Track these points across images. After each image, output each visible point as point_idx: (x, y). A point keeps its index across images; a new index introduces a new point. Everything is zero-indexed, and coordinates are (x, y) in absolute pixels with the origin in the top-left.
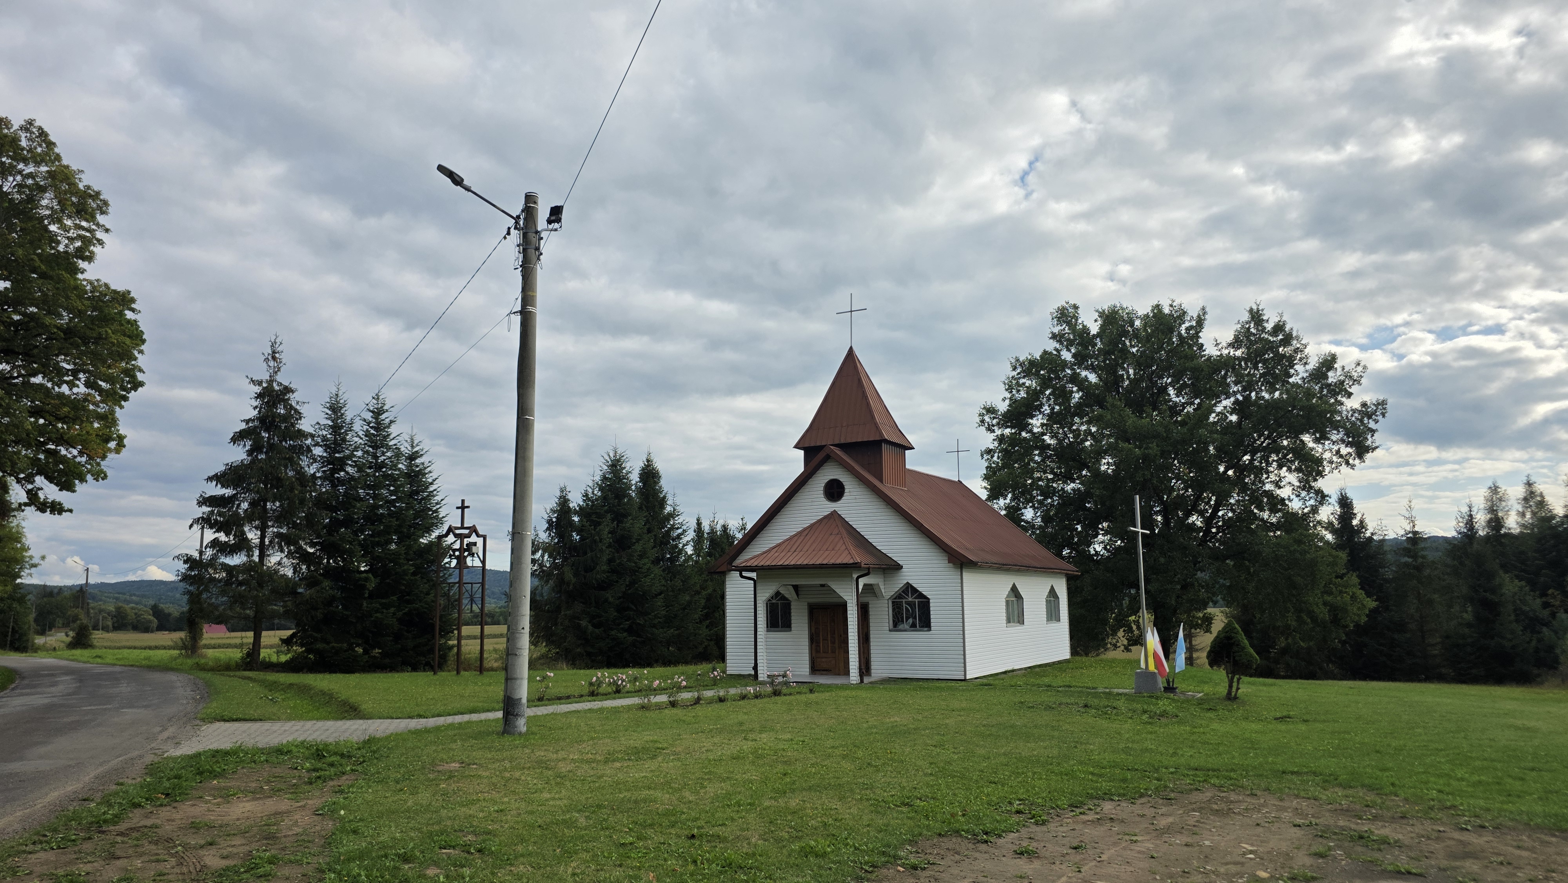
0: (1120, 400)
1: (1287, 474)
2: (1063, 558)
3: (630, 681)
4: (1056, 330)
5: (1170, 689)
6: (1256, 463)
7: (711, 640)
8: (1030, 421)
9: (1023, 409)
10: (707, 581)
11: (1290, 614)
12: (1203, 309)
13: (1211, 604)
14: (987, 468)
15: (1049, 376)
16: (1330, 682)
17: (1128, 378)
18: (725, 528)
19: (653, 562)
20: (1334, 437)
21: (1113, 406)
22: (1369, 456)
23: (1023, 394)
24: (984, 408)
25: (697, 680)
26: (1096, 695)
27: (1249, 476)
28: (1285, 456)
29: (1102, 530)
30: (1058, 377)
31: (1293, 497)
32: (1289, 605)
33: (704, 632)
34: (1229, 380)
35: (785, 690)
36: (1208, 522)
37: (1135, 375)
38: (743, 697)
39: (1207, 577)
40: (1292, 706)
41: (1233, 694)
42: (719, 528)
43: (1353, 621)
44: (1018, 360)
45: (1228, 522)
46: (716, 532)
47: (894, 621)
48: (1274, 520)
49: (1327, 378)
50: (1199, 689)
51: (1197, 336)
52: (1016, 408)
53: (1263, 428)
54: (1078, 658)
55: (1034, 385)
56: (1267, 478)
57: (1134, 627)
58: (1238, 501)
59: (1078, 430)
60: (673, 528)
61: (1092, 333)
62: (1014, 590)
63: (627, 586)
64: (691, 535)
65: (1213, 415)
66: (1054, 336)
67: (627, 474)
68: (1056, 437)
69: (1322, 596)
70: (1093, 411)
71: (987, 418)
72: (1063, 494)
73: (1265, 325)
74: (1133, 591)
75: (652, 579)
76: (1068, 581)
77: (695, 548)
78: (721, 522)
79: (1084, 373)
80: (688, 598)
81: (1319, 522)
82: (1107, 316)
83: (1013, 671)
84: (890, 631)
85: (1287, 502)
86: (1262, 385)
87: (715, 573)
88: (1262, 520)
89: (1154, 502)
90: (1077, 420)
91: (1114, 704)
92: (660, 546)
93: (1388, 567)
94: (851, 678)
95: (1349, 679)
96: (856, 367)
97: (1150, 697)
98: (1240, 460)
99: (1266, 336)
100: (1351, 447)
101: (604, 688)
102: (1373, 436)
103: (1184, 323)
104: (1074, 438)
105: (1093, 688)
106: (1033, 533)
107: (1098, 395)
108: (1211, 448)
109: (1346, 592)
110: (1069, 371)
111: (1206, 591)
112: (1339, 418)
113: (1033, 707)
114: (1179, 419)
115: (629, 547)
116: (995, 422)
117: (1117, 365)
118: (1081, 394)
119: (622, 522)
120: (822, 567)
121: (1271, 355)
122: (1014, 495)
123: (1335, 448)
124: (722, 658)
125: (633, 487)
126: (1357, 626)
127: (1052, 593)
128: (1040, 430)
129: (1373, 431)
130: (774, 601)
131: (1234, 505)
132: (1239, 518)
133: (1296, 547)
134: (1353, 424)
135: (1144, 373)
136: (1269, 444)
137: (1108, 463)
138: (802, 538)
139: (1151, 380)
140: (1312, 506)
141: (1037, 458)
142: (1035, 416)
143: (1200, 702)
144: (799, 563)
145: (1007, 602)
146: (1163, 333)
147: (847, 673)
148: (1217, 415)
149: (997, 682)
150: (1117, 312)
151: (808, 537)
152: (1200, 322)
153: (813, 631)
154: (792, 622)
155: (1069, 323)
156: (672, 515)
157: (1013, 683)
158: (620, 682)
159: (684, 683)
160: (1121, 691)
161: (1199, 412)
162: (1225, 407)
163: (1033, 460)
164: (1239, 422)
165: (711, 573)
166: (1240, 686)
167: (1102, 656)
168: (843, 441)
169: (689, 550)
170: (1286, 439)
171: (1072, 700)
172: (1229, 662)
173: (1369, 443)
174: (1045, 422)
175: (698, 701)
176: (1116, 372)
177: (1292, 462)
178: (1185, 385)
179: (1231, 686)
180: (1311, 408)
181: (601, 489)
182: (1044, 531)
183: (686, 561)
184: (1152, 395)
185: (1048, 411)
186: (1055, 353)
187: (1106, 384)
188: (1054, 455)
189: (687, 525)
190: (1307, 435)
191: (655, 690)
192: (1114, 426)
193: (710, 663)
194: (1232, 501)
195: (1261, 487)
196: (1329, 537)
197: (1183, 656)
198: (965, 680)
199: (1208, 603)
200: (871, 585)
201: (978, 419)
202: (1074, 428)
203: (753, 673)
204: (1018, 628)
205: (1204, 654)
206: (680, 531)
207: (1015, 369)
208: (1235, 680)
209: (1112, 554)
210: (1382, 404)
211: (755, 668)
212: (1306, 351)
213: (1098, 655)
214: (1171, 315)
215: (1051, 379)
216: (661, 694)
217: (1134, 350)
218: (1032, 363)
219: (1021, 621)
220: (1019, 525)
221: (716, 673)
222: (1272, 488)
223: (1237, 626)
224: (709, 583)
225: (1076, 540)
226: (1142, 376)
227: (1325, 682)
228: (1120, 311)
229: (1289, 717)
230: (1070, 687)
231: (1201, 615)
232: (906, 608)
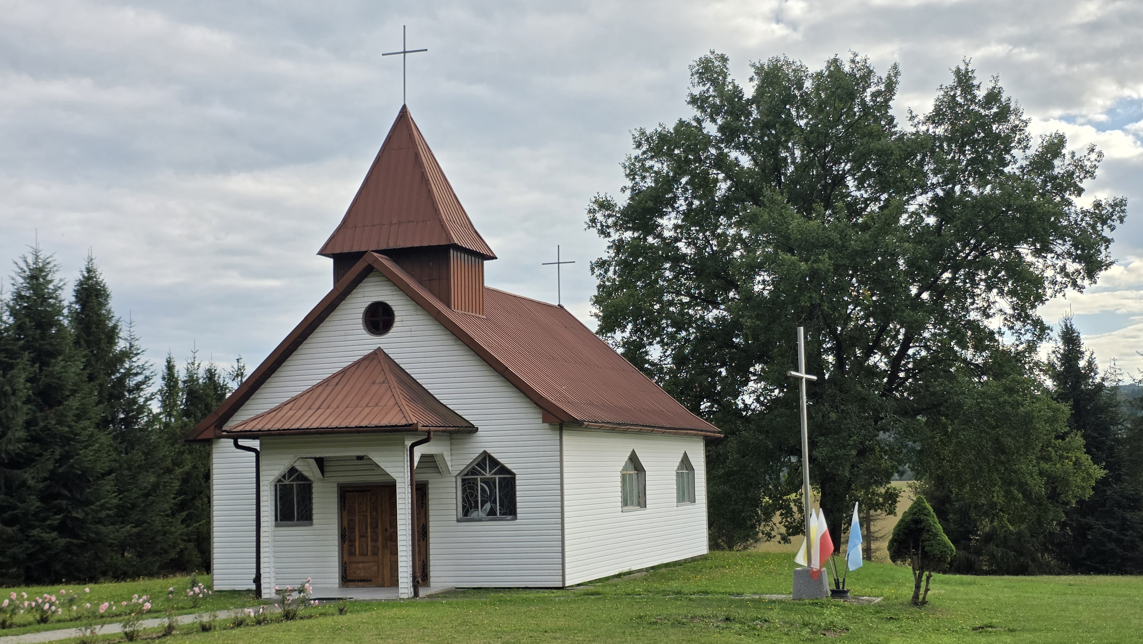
0: (782, 193)
1: (997, 298)
2: (700, 414)
3: (62, 605)
4: (697, 91)
5: (839, 592)
6: (959, 283)
7: (189, 541)
8: (660, 221)
9: (650, 204)
10: (183, 453)
11: (997, 488)
12: (895, 67)
13: (896, 475)
14: (599, 287)
15: (686, 157)
16: (1045, 578)
17: (793, 162)
18: (211, 374)
19: (97, 426)
20: (1059, 249)
21: (772, 201)
22: (1102, 275)
23: (650, 183)
24: (596, 202)
25: (168, 600)
26: (742, 604)
27: (949, 301)
28: (996, 273)
29: (754, 374)
30: (698, 159)
31: (1004, 329)
32: (995, 476)
33: (178, 529)
34: (926, 168)
35: (301, 611)
36: (895, 364)
37: (802, 157)
38: (239, 623)
39: (891, 439)
40: (995, 611)
41: (921, 597)
42: (201, 373)
43: (1076, 497)
44: (643, 133)
45: (920, 364)
46: (198, 379)
47: (464, 507)
48: (980, 361)
49: (1053, 167)
50: (877, 591)
51: (885, 106)
52: (640, 202)
53: (969, 235)
54: (718, 553)
55: (666, 169)
56: (972, 303)
57: (795, 509)
58: (934, 335)
59: (724, 234)
60: (129, 374)
61: (745, 97)
62: (634, 459)
63: (56, 461)
64: (157, 384)
65: (905, 216)
66: (694, 100)
67: (55, 290)
68: (695, 244)
69: (1038, 463)
70: (745, 209)
71: (599, 216)
72: (703, 326)
73: (976, 92)
74: (794, 459)
75: (96, 451)
76: (707, 445)
77: (164, 405)
78: (205, 365)
79: (734, 154)
80: (152, 479)
81: (1037, 364)
82: (767, 74)
83: (630, 573)
84: (458, 521)
85: (997, 336)
86: (969, 176)
87: (195, 441)
88: (965, 360)
89: (825, 336)
90: (723, 220)
91: (766, 616)
92: (109, 400)
93: (1121, 424)
94: (401, 591)
95: (1069, 573)
96: (411, 136)
97: (812, 604)
98: (938, 278)
99: (977, 108)
100: (1080, 262)
101: (21, 616)
102: (1107, 247)
103: (869, 86)
104: (718, 245)
105: (738, 594)
106: (661, 379)
107: (752, 186)
108: (901, 262)
109: (1067, 458)
110: (713, 151)
111: (891, 458)
112: (1066, 223)
113: (655, 623)
114: (860, 220)
115: (60, 403)
116: (610, 221)
117: (779, 143)
118: (729, 183)
119: (47, 364)
120: (359, 430)
121: (982, 135)
122: (635, 325)
123: (1060, 263)
124: (207, 567)
125: (65, 311)
126: (1081, 502)
127: (686, 463)
128: (672, 233)
129: (1108, 241)
130: (286, 482)
131: (929, 340)
132: (935, 359)
133: (1006, 397)
134: (1084, 231)
135: (815, 155)
136: (976, 257)
137: (764, 281)
138: (330, 388)
139: (823, 165)
140: (1028, 341)
141: (667, 274)
142: (666, 213)
143: (878, 610)
144: (324, 425)
145: (624, 477)
146: (841, 101)
147: (394, 583)
148: (910, 217)
149: (607, 589)
150: (780, 69)
151: (339, 388)
152: (890, 87)
153: (345, 524)
154: (314, 511)
155: (714, 82)
156: (126, 355)
157: (629, 591)
158: (47, 606)
159: (148, 606)
160: (774, 597)
161: (886, 211)
162: (921, 206)
163: (661, 276)
164: (939, 227)
165: (189, 442)
166: (931, 586)
167: (751, 550)
168: (392, 246)
169: (155, 407)
170: (998, 250)
171: (710, 611)
172: (917, 554)
173: (1102, 257)
174: (680, 222)
175: (169, 631)
176: (776, 153)
177: (1005, 282)
178: (868, 174)
179: (918, 587)
180: (1029, 210)
181: (13, 313)
182: (675, 377)
183: (150, 423)
184: (825, 186)
185: (684, 207)
186: (695, 124)
187: (763, 171)
188: (692, 270)
189: (152, 369)
190: (1025, 246)
191: (102, 617)
192: (774, 231)
193: (189, 573)
194: (927, 335)
195: (965, 316)
196: (1049, 383)
197: (860, 547)
198: (563, 588)
199: (892, 474)
200: (432, 456)
201: (587, 218)
202: (719, 231)
203: (253, 587)
204: (638, 513)
205: (885, 544)
206: (140, 378)
207: (639, 145)
208: (924, 578)
209: (767, 408)
210: (1119, 205)
211: (257, 580)
212: (1028, 130)
213: (745, 548)
214: (852, 75)
215: (688, 162)
216: (111, 623)
217: (802, 123)
218: (663, 138)
219: (642, 504)
220: (642, 369)
221: (197, 589)
222: (979, 318)
223: (928, 505)
224: (186, 456)
225: (719, 388)
226: (812, 160)
227: (1039, 578)
228: (784, 67)
229: (991, 627)
230: (706, 593)
231: (882, 490)
232: (483, 489)
